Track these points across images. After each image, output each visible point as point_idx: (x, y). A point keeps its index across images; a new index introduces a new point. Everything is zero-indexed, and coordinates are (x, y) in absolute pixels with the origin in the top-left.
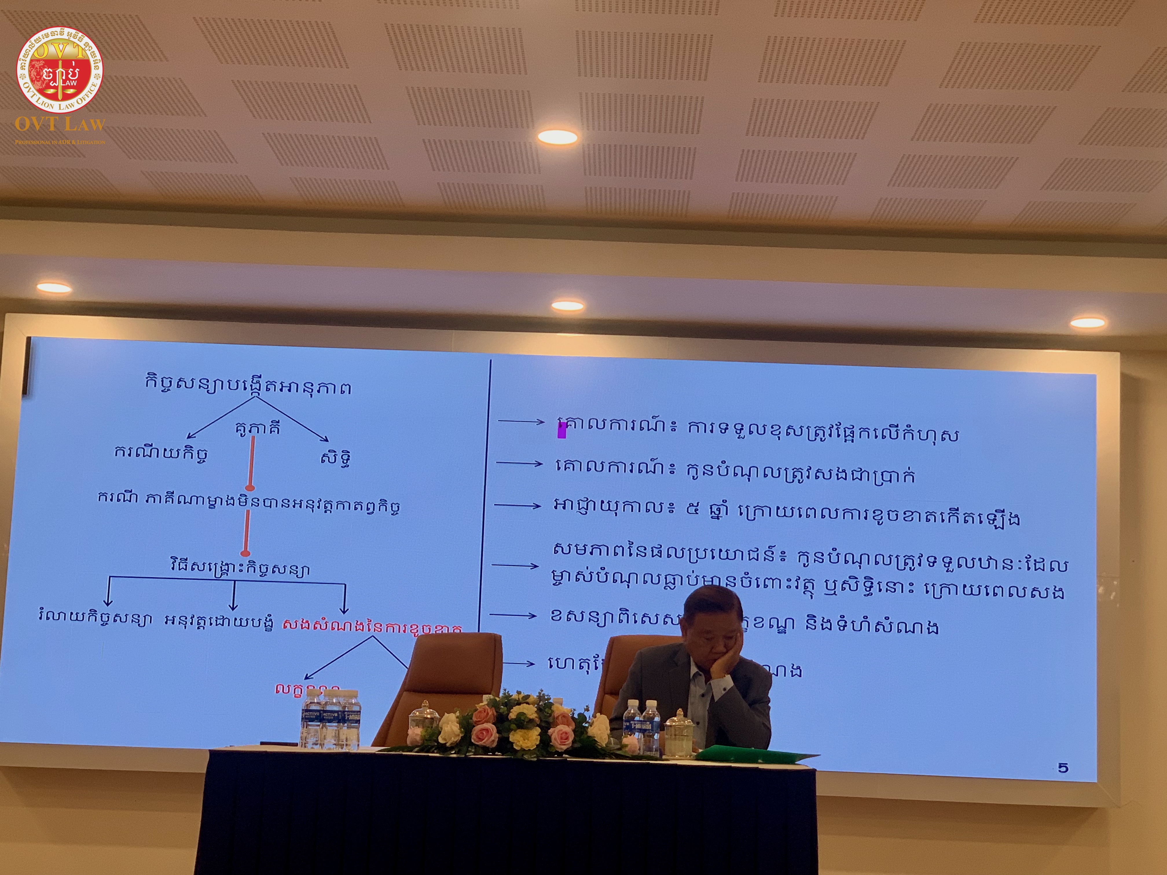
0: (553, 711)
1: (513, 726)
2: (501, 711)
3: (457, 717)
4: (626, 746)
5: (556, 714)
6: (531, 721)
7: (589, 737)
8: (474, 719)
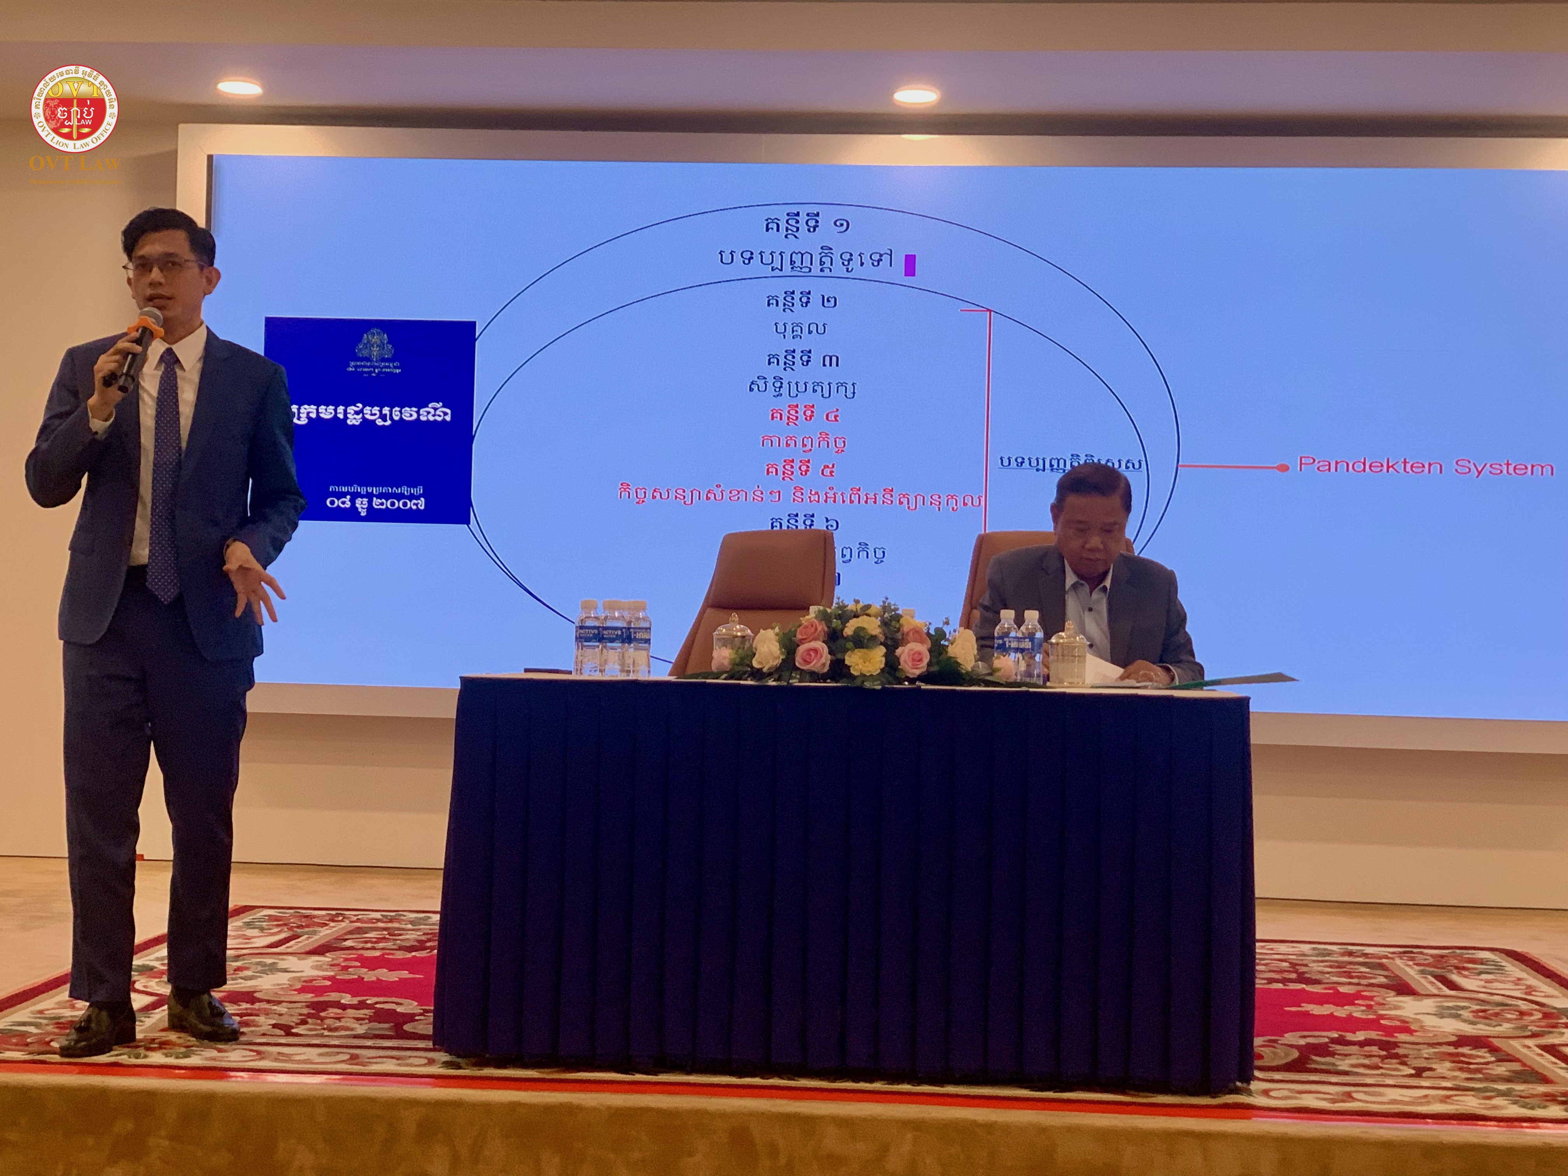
0: (901, 626)
1: (850, 645)
2: (834, 625)
3: (777, 634)
4: (999, 670)
5: (906, 629)
6: (873, 638)
7: (950, 657)
8: (799, 636)
